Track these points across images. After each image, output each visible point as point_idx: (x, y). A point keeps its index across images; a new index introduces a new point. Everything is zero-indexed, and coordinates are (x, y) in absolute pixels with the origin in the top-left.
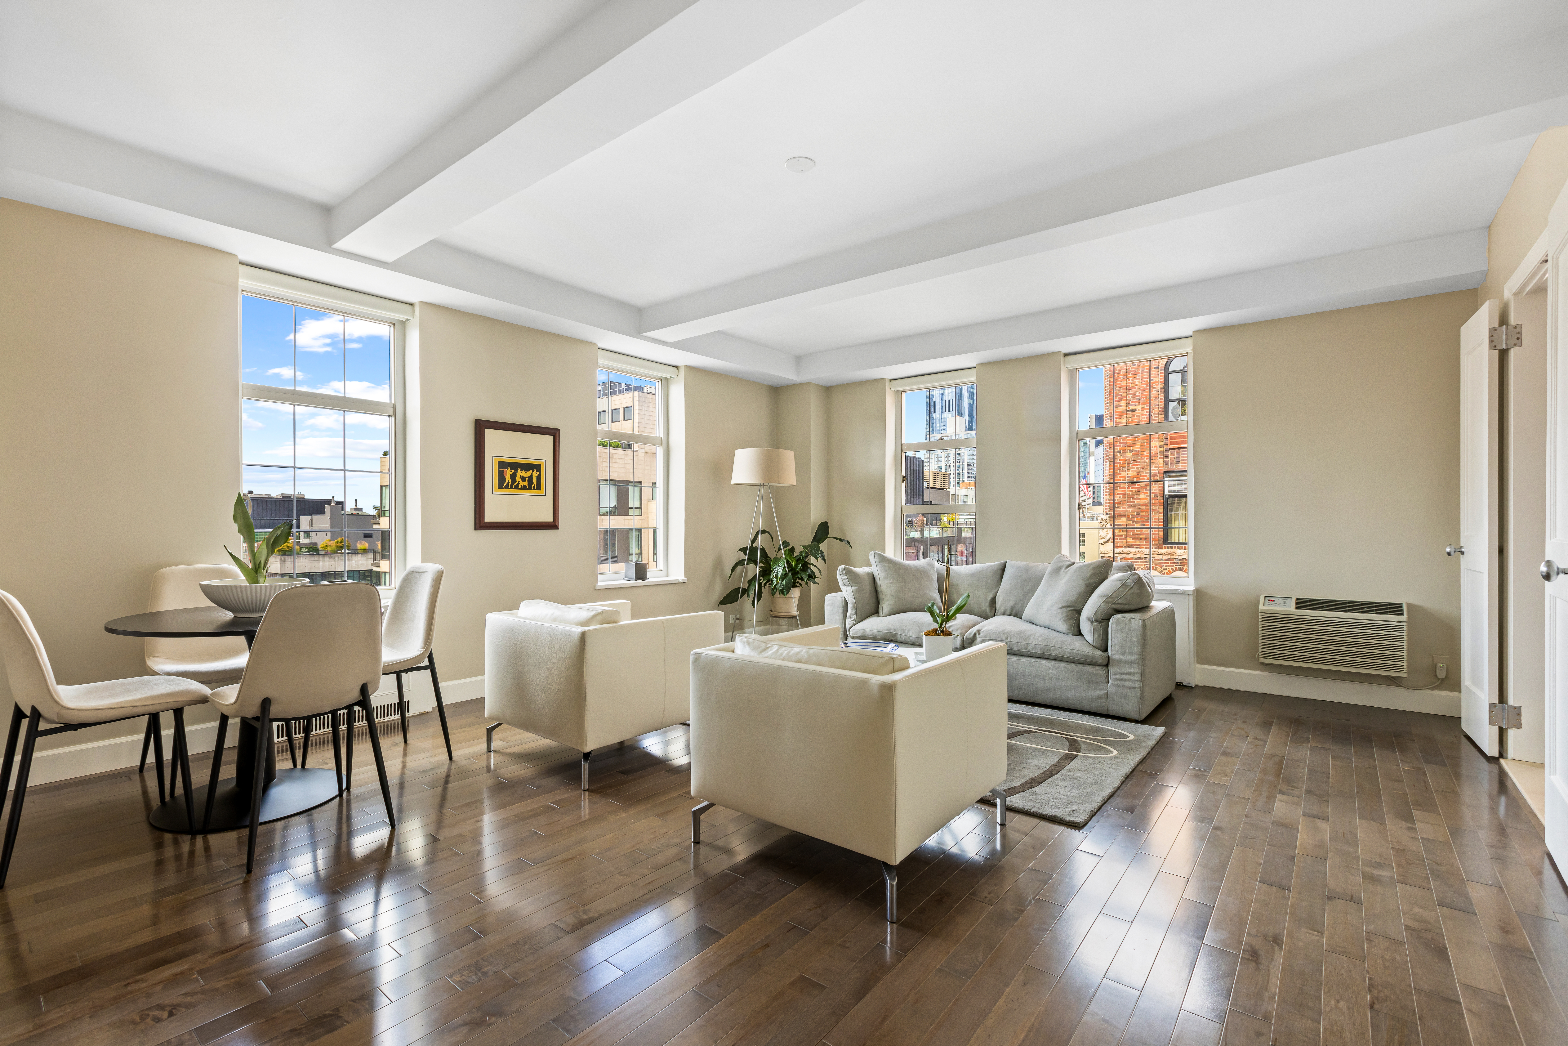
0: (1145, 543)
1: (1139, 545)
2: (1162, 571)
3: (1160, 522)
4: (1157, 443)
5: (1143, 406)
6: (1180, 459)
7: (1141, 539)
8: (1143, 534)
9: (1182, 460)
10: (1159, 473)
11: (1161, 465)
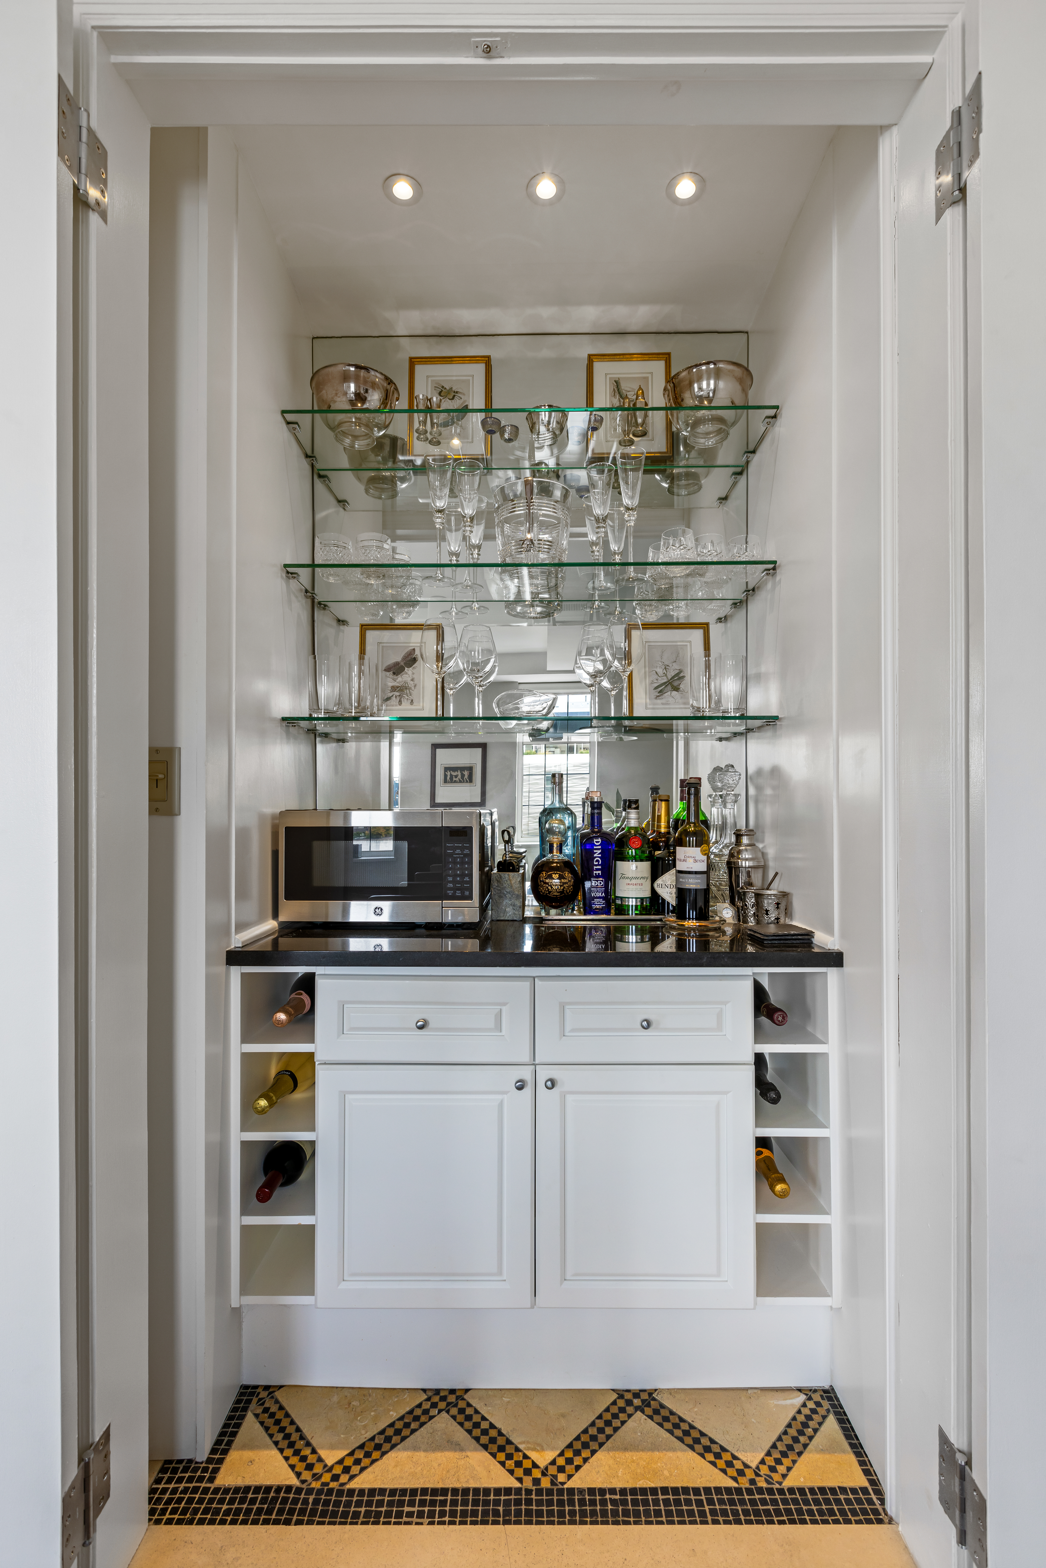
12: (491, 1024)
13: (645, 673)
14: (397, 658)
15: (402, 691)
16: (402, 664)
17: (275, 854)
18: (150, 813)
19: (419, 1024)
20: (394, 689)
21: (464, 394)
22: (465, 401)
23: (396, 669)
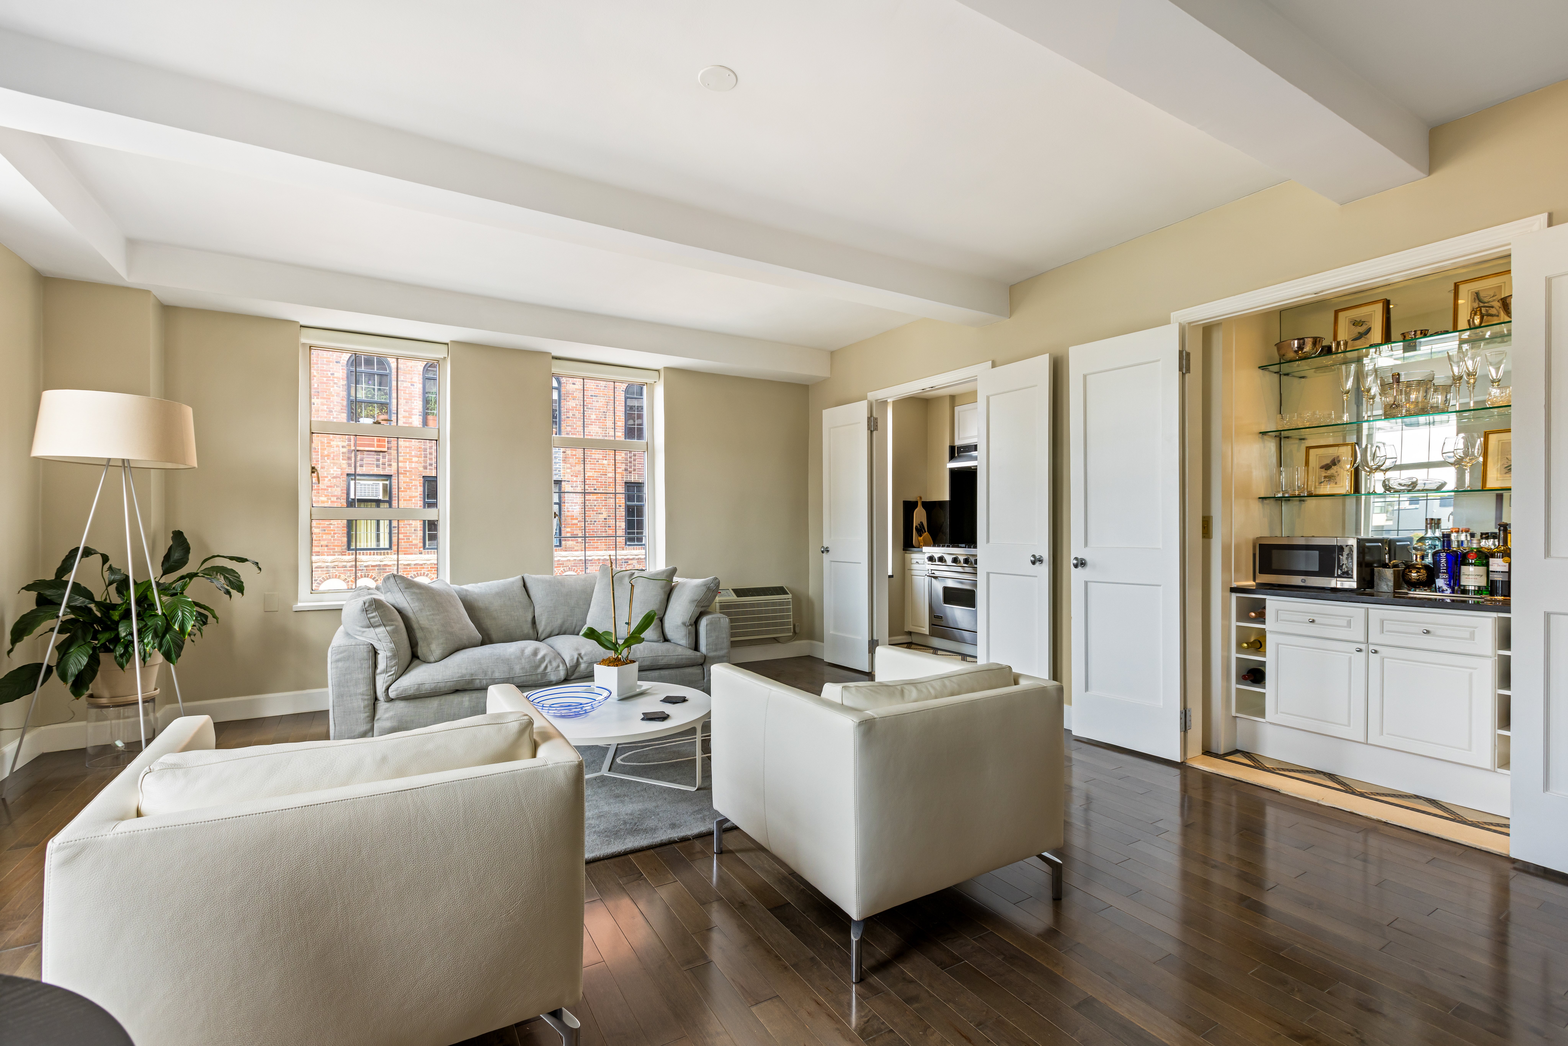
0: (326, 550)
1: (319, 552)
2: (346, 579)
3: (343, 527)
4: (339, 443)
5: (323, 400)
6: (364, 462)
7: (322, 546)
8: (324, 540)
9: (366, 464)
10: (342, 475)
11: (345, 466)
12: (1345, 624)
13: (1498, 459)
14: (1328, 461)
15: (1330, 478)
16: (1331, 464)
17: (1254, 555)
18: (1202, 538)
19: (1310, 620)
20: (1325, 477)
21: (1368, 322)
22: (1369, 326)
23: (1327, 467)
